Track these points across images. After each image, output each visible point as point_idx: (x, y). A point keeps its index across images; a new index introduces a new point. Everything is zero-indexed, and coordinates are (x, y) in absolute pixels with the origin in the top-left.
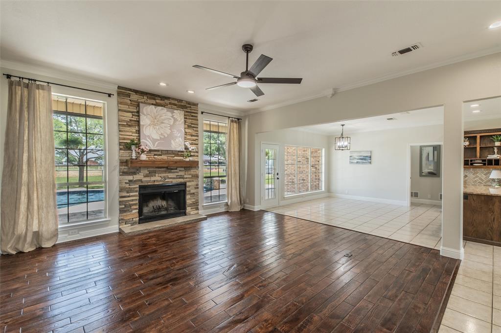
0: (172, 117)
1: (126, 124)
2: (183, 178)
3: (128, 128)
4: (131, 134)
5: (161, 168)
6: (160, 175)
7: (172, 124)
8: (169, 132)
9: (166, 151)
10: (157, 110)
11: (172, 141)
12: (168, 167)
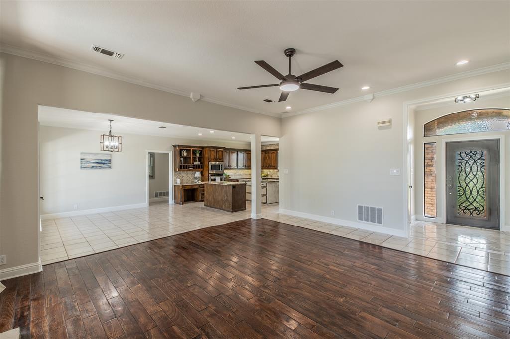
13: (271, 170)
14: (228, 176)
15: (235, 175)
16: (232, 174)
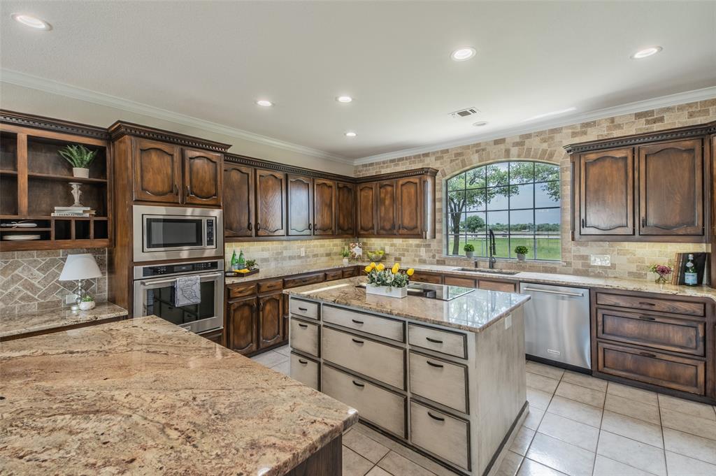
13: (398, 242)
14: (251, 264)
15: (278, 257)
16: (266, 255)
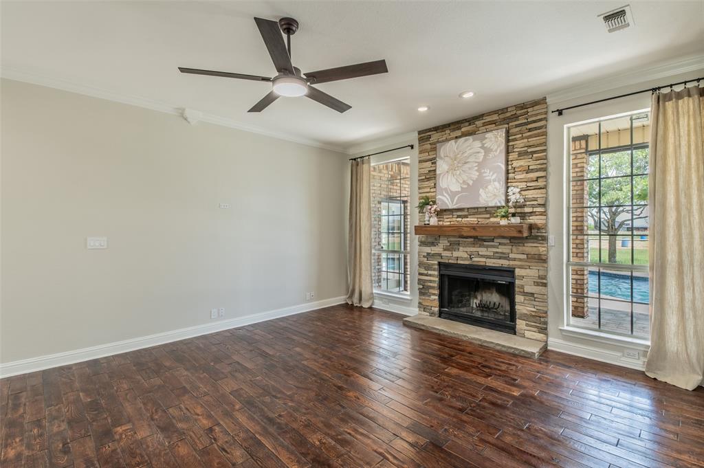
0: (482, 147)
1: (424, 177)
2: (507, 258)
3: (427, 183)
4: (428, 190)
5: (467, 237)
6: (465, 249)
7: (481, 160)
8: (475, 175)
9: (474, 208)
10: (458, 145)
11: (481, 190)
12: (478, 237)
